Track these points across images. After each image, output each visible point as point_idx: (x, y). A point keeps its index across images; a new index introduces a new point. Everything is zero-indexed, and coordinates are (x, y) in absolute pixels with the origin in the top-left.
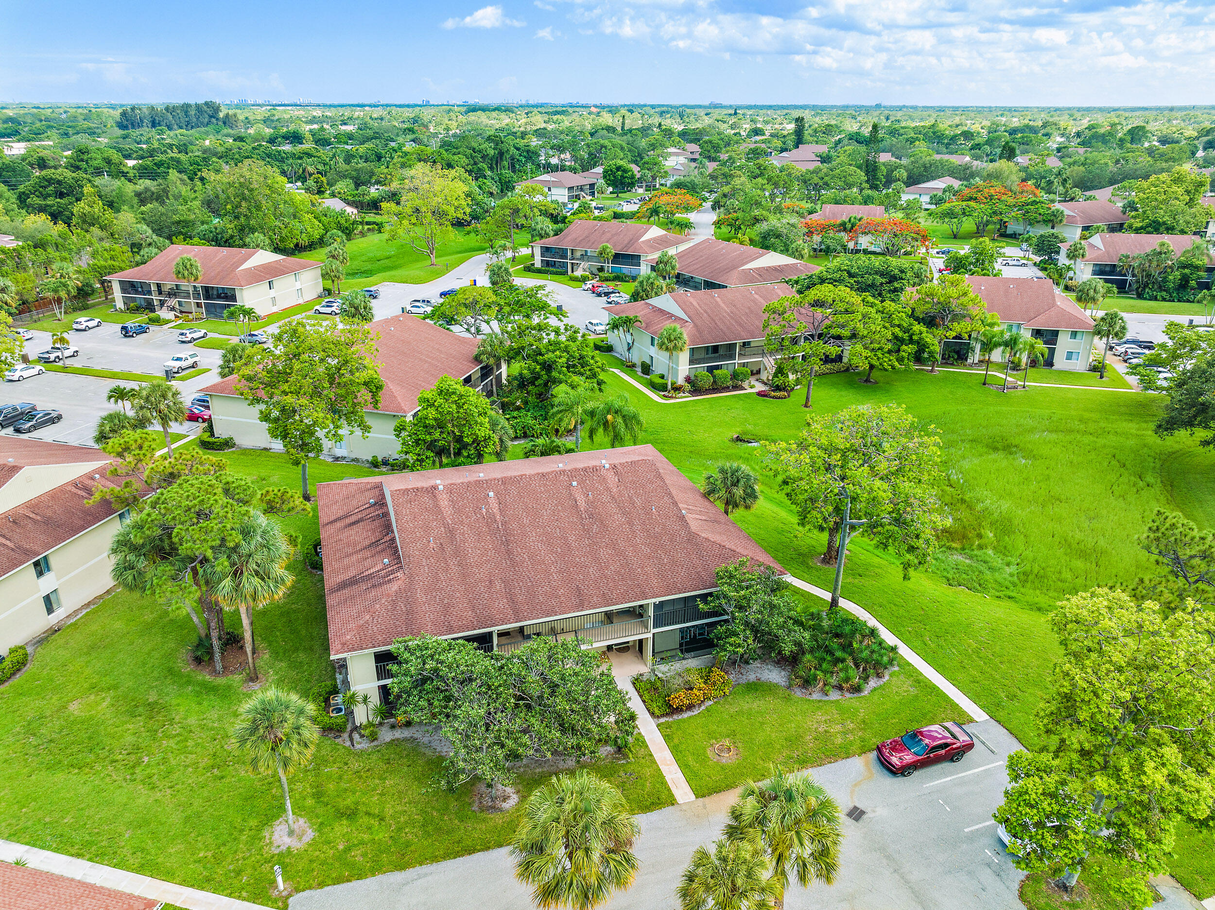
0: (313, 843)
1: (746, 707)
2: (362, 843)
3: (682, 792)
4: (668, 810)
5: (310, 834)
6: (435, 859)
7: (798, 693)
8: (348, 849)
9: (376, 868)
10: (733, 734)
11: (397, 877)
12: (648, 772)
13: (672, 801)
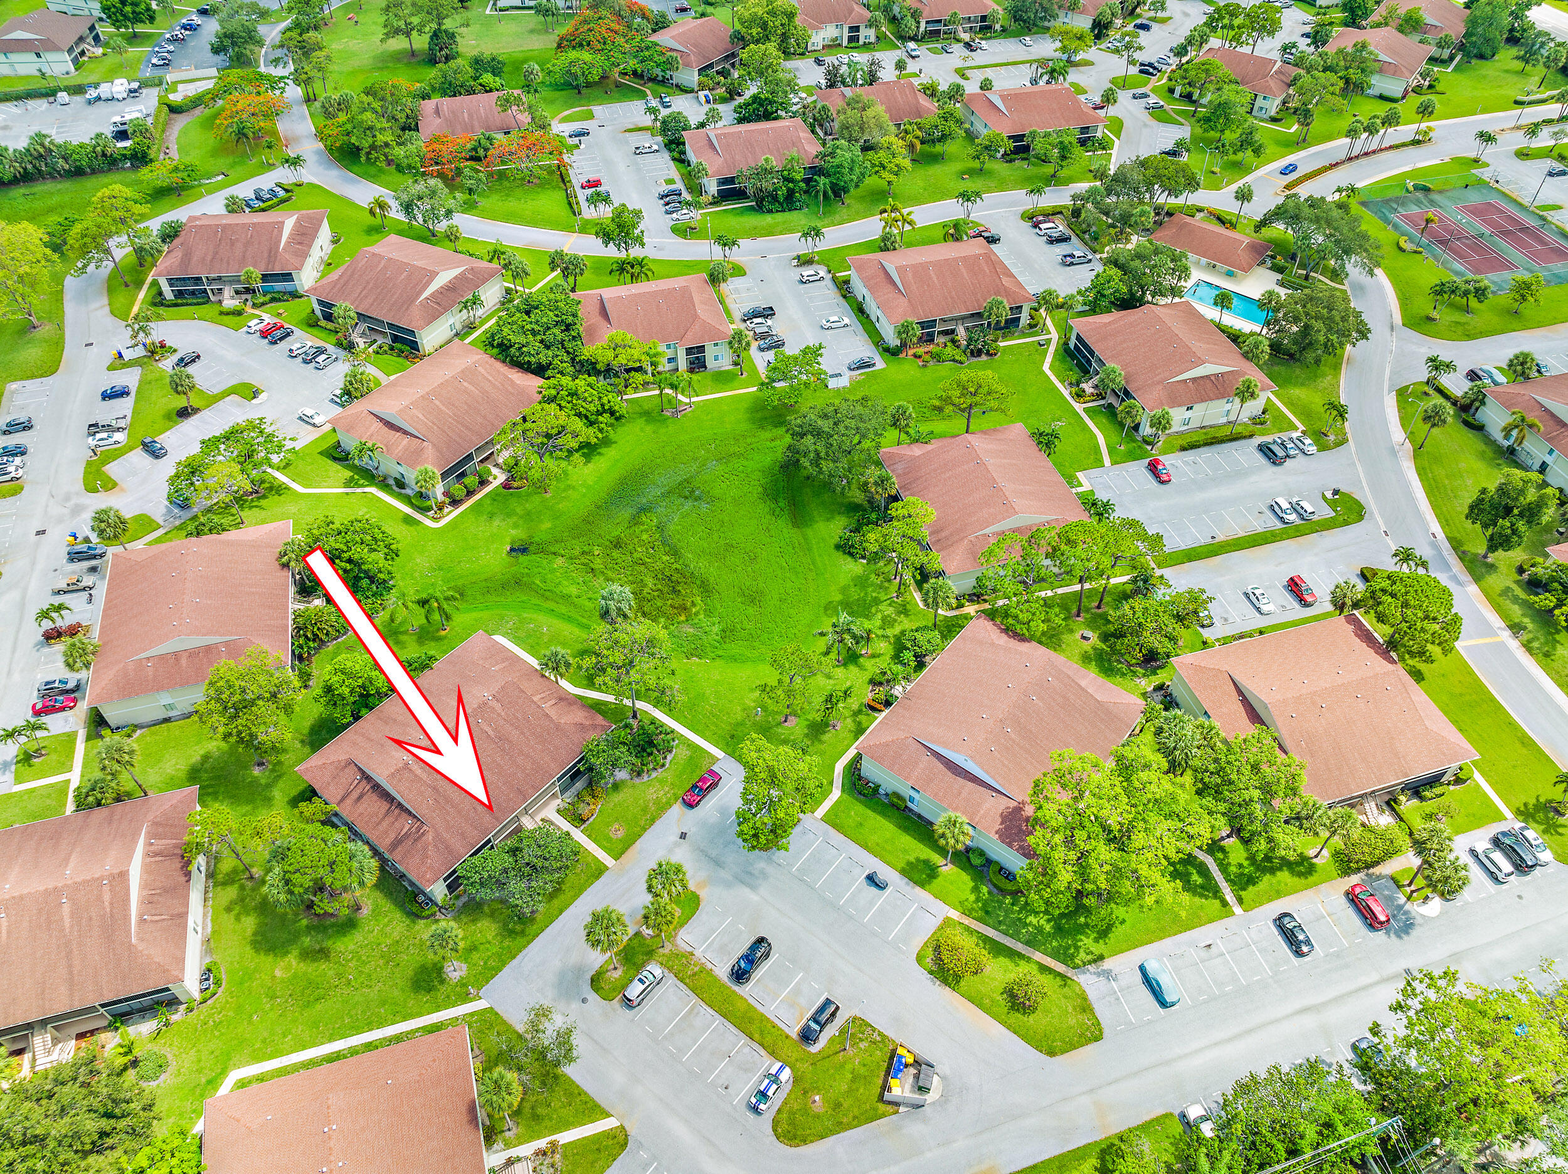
0: (469, 969)
1: (616, 800)
2: (489, 957)
3: (609, 861)
4: (607, 873)
5: (464, 966)
6: (525, 947)
7: (637, 781)
8: (485, 963)
9: (504, 964)
10: (617, 819)
11: (515, 962)
12: (589, 859)
13: (607, 868)
